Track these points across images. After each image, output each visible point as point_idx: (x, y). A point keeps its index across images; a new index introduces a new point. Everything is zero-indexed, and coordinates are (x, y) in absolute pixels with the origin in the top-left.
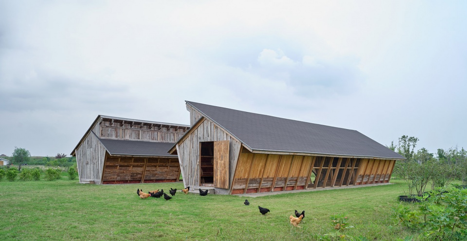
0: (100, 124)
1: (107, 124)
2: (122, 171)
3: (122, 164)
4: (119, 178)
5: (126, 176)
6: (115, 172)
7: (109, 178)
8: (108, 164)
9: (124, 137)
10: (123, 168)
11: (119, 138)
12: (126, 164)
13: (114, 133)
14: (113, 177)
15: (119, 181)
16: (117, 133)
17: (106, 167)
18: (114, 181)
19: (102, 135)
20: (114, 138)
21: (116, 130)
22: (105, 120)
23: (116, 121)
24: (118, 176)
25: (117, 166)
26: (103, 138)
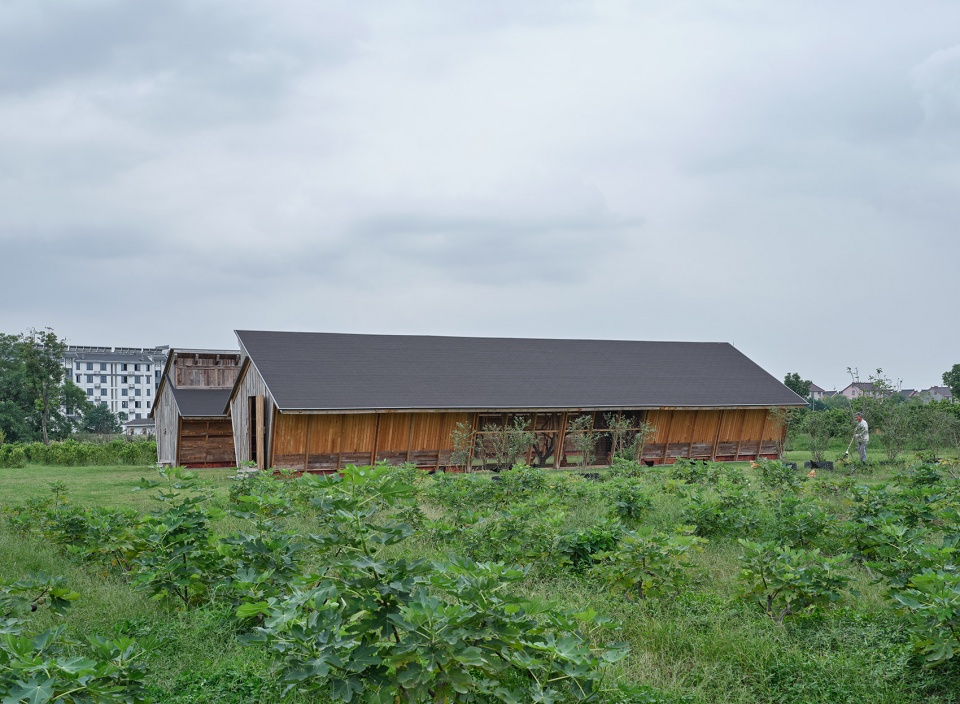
0: (175, 363)
1: (189, 362)
2: (215, 445)
3: (214, 433)
4: (210, 458)
5: (224, 453)
6: (202, 447)
7: (190, 458)
8: (186, 433)
9: (224, 383)
10: (218, 439)
11: (212, 387)
12: (220, 432)
13: (202, 378)
14: (198, 455)
15: (213, 463)
16: (208, 377)
17: (181, 438)
18: (203, 463)
19: (179, 382)
20: (202, 386)
21: (206, 372)
22: (184, 356)
23: (205, 356)
24: (208, 453)
25: (205, 436)
26: (179, 387)
